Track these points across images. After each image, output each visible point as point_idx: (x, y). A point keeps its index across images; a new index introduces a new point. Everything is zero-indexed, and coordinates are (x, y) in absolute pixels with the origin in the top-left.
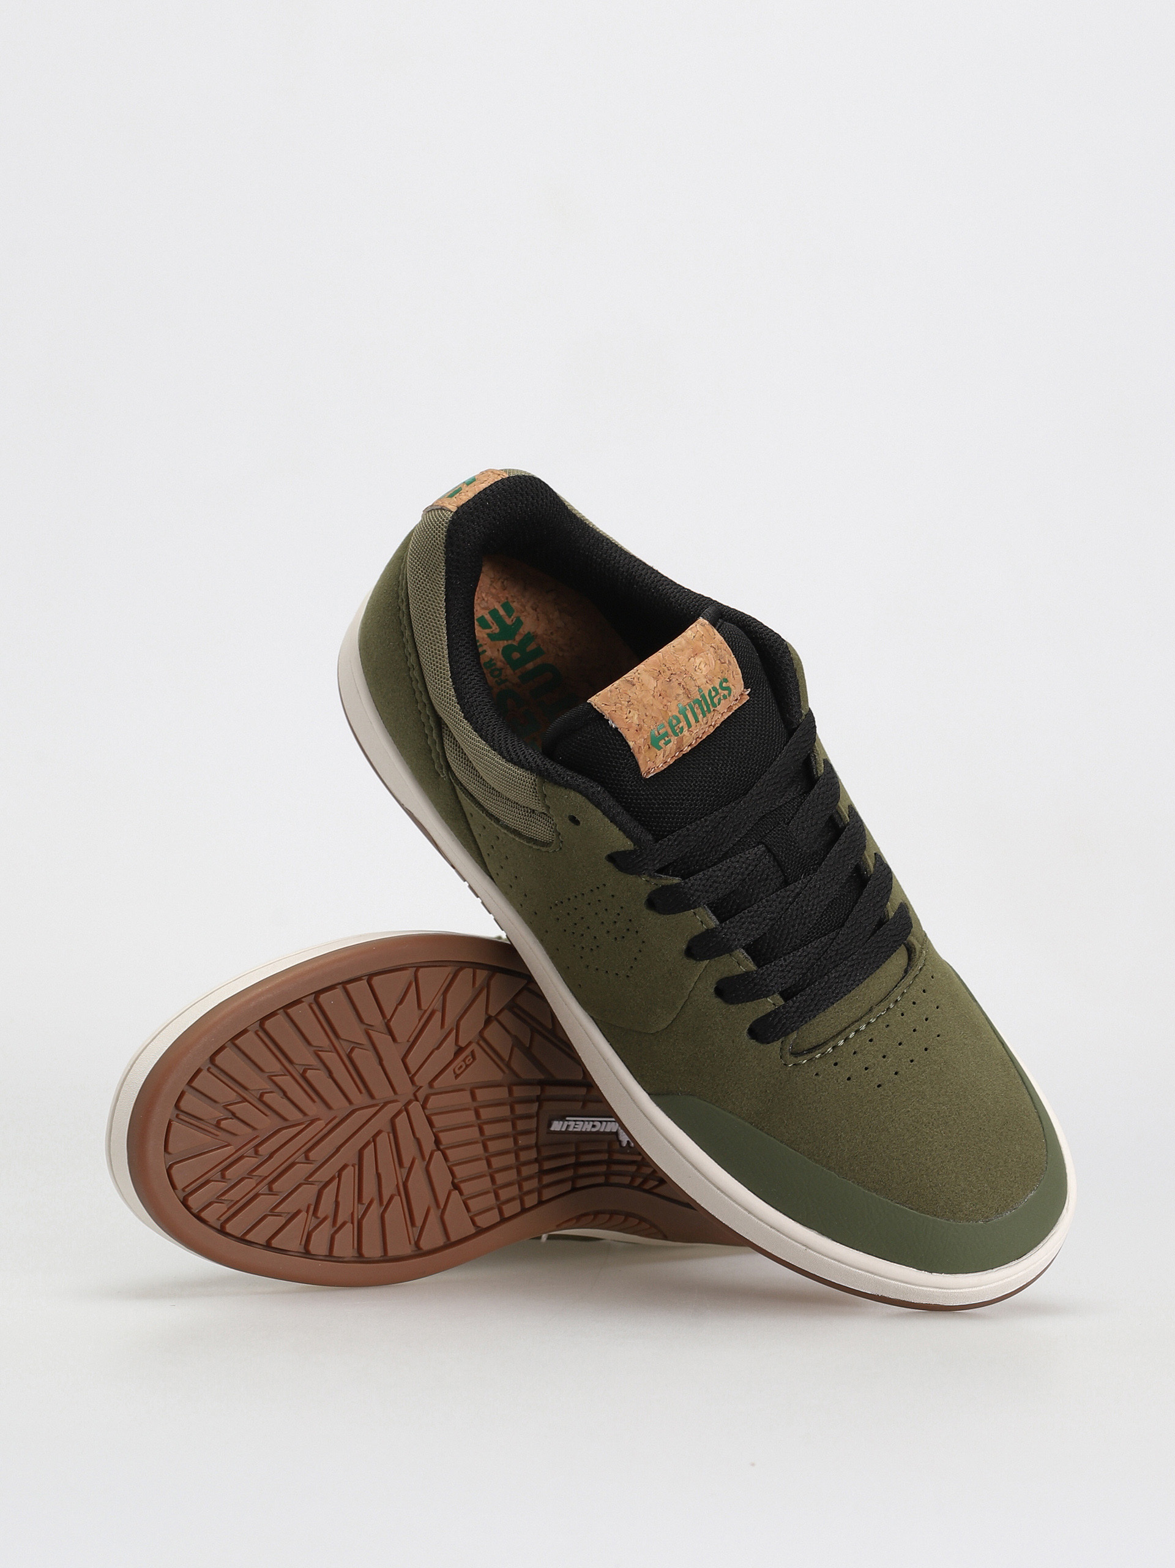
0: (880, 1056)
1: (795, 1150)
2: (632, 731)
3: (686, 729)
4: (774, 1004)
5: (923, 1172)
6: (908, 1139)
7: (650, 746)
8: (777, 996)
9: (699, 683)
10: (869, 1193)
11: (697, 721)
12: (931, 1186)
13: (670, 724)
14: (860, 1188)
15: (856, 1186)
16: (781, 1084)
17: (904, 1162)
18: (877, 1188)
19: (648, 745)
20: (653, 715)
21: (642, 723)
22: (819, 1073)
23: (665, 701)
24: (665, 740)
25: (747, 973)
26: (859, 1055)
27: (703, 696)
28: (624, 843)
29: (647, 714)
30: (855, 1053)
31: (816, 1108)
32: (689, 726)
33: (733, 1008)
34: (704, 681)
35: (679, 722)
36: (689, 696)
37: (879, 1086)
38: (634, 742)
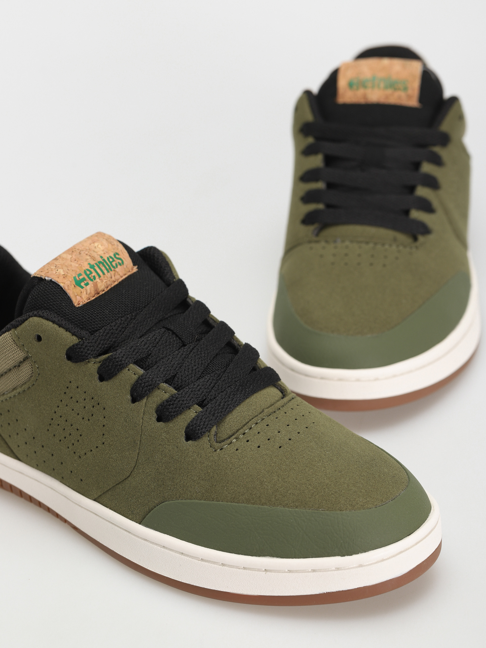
0: (276, 432)
1: (237, 503)
2: (61, 277)
3: (97, 277)
4: (196, 412)
5: (325, 487)
6: (309, 471)
7: (75, 285)
8: (196, 406)
9: (99, 253)
10: (293, 509)
11: (104, 274)
12: (332, 494)
13: (85, 272)
14: (286, 508)
15: (283, 508)
16: (215, 463)
17: (310, 485)
18: (297, 505)
19: (74, 285)
20: (73, 269)
21: (67, 274)
22: (238, 448)
23: (79, 263)
24: (84, 283)
25: (172, 396)
26: (262, 433)
27: (104, 260)
28: (72, 340)
29: (69, 269)
30: (258, 433)
31: (242, 469)
32: (100, 276)
33: (171, 424)
34: (103, 253)
35: (91, 273)
36: (95, 259)
37: (280, 447)
38: (65, 284)
